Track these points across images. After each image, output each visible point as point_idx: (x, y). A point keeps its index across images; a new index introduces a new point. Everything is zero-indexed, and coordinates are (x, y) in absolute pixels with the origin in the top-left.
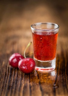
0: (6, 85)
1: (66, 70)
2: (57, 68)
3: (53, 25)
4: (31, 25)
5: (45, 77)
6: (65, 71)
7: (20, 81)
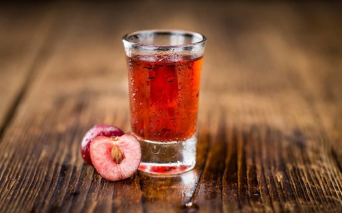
0: (44, 203)
1: (226, 170)
2: (199, 167)
3: (189, 36)
4: (125, 34)
5: (161, 186)
6: (222, 173)
7: (86, 195)
